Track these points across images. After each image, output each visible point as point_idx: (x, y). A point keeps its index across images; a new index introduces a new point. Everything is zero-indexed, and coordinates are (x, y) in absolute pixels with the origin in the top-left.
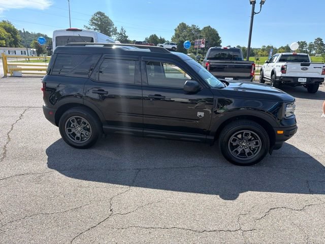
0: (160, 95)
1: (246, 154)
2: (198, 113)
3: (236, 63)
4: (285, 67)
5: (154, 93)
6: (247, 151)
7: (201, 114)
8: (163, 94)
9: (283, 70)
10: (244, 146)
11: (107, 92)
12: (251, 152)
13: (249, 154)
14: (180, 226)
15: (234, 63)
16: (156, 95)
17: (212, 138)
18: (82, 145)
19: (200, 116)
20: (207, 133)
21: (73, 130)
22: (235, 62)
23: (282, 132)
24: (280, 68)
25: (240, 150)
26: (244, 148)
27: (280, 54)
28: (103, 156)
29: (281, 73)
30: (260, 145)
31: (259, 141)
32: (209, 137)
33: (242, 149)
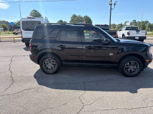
1: (132, 71)
4: (129, 32)
5: (88, 46)
6: (133, 70)
7: (111, 54)
8: (92, 46)
9: (128, 33)
10: (131, 68)
11: (65, 46)
13: (134, 71)
14: (120, 108)
16: (89, 46)
18: (52, 72)
19: (111, 55)
20: (114, 63)
21: (47, 66)
22: (108, 31)
23: (148, 61)
24: (127, 33)
26: (131, 69)
27: (126, 27)
28: (63, 77)
29: (127, 35)
30: (138, 67)
31: (138, 65)
32: (115, 65)
33: (130, 69)
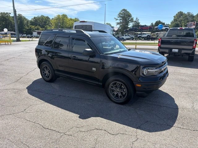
0: (75, 57)
1: (119, 96)
2: (93, 68)
3: (181, 39)
7: (94, 69)
8: (77, 56)
10: (118, 91)
12: (122, 96)
15: (179, 39)
17: (101, 84)
18: (48, 80)
19: (94, 70)
21: (45, 73)
23: (140, 85)
25: (116, 93)
30: (126, 92)
31: (126, 89)
32: (99, 83)
33: (117, 93)
